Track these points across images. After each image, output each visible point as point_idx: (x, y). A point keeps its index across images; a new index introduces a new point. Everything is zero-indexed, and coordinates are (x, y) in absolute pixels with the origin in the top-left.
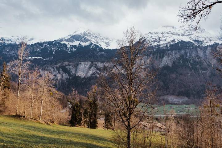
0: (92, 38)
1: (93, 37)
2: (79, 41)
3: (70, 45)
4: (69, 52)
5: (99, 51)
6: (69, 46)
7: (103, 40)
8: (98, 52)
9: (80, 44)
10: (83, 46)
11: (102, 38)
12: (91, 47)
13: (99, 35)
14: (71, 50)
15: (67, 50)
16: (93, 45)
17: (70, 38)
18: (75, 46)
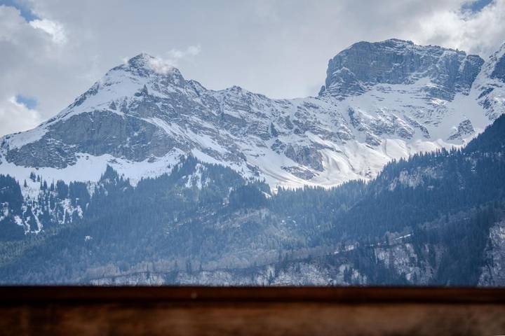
0: (197, 129)
1: (207, 125)
2: (107, 157)
3: (44, 187)
4: (34, 227)
5: (234, 206)
6: (32, 192)
7: (275, 133)
8: (225, 213)
9: (110, 172)
10: (134, 184)
11: (266, 123)
12: (188, 185)
13: (248, 109)
14: (45, 218)
15: (18, 221)
16: (198, 174)
17: (43, 140)
18: (77, 191)
